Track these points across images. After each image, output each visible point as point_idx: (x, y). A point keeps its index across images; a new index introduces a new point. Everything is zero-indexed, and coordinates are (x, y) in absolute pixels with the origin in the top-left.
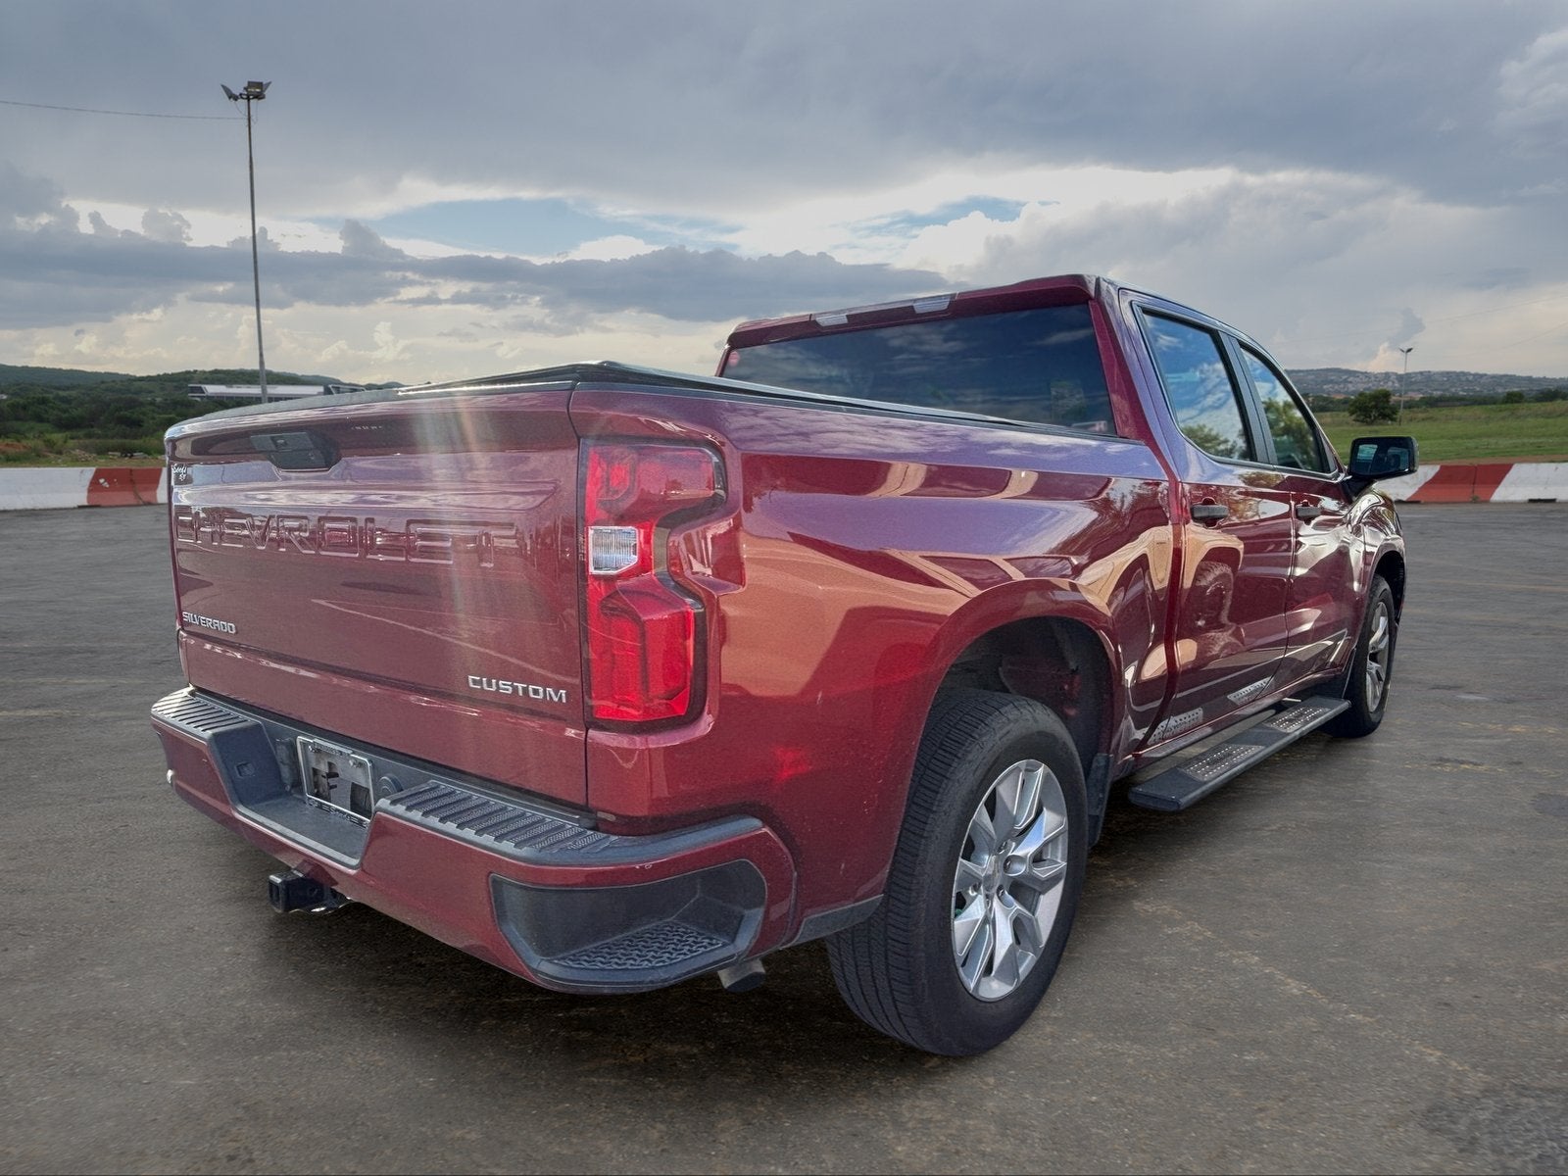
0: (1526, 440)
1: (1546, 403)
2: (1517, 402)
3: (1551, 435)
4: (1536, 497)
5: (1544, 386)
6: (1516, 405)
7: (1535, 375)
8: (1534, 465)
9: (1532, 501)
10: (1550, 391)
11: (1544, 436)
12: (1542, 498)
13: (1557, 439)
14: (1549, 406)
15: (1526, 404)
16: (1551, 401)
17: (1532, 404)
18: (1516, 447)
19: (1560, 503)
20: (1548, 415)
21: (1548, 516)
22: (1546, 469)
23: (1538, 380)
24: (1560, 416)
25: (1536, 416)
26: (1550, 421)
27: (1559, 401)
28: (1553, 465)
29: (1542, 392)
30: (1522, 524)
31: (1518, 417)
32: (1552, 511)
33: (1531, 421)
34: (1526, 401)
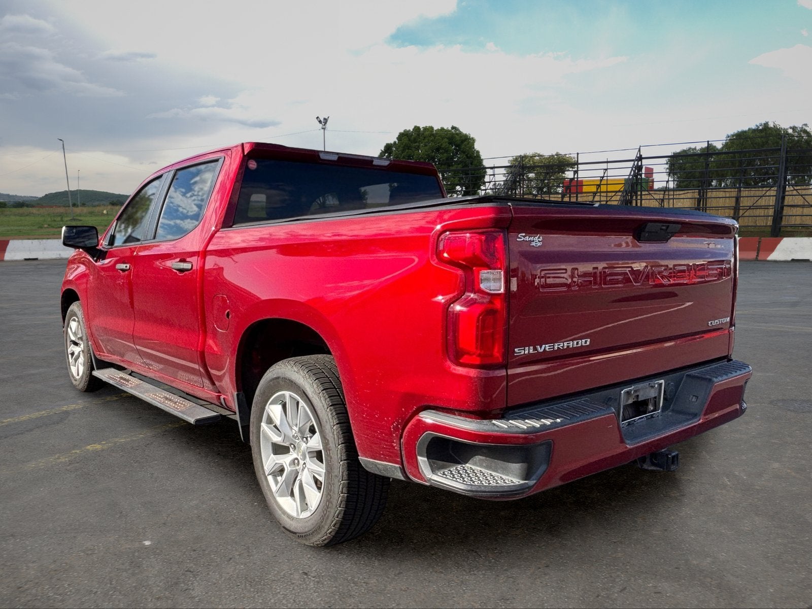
0: (12, 228)
1: (19, 209)
2: (3, 207)
3: (25, 226)
4: (28, 258)
5: (17, 200)
6: (3, 209)
7: (11, 194)
8: (20, 241)
9: (26, 260)
10: (19, 202)
11: (21, 226)
12: (31, 258)
13: (28, 228)
14: (21, 210)
15: (8, 209)
16: (21, 208)
17: (11, 209)
18: (8, 231)
19: (40, 260)
20: (21, 215)
21: (38, 267)
22: (27, 243)
23: (13, 196)
24: (27, 215)
25: (15, 215)
26: (22, 218)
27: (25, 208)
28: (30, 241)
29: (15, 203)
30: (28, 272)
31: (6, 215)
32: (38, 264)
33: (13, 218)
34: (8, 207)
